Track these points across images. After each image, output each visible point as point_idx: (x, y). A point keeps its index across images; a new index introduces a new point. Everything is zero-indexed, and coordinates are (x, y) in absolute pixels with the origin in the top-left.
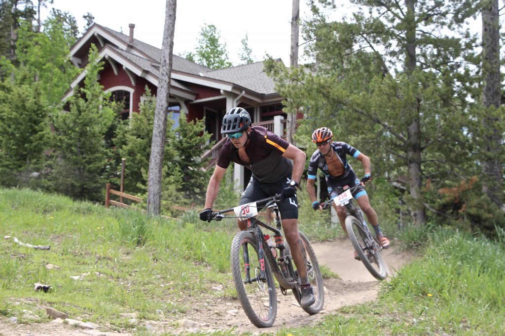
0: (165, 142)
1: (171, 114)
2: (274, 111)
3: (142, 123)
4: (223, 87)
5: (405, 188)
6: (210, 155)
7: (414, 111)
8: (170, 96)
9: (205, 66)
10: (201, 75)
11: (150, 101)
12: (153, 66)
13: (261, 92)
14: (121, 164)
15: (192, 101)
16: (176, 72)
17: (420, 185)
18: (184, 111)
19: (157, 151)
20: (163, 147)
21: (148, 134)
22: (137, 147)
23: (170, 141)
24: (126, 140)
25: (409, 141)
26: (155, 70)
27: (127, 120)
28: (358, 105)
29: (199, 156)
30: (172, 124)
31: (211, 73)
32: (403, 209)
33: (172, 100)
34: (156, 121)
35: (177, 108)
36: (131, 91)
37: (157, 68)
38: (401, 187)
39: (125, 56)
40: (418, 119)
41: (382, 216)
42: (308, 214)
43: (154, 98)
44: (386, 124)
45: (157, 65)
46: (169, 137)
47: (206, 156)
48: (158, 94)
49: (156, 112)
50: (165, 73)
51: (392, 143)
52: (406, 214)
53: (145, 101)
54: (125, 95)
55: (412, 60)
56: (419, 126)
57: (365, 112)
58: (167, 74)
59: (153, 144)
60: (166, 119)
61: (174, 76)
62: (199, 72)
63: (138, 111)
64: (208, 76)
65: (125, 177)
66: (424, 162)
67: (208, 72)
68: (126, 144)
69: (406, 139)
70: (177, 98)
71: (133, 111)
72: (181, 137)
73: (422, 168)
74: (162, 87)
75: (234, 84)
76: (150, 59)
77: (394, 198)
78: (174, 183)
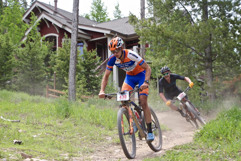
0: (76, 63)
1: (79, 47)
2: (133, 43)
3: (64, 53)
4: (105, 32)
5: (204, 82)
6: (100, 68)
7: (208, 41)
8: (78, 38)
9: (96, 21)
10: (94, 26)
11: (68, 41)
12: (68, 22)
13: (125, 34)
14: (53, 75)
15: (89, 40)
16: (81, 25)
17: (212, 80)
18: (85, 45)
19: (73, 67)
20: (76, 65)
21: (67, 59)
22: (62, 66)
23: (79, 61)
24: (56, 62)
25: (206, 57)
26: (69, 24)
27: (56, 51)
28: (179, 38)
29: (94, 69)
30: (79, 53)
31: (99, 24)
32: (203, 92)
33: (79, 40)
34: (71, 52)
35: (82, 44)
36: (57, 36)
37: (70, 23)
38: (203, 81)
39: (53, 17)
40: (210, 45)
41: (192, 97)
42: (153, 97)
43: (69, 39)
44: (193, 48)
45: (70, 22)
46: (78, 59)
47: (98, 69)
48: (72, 37)
49: (71, 47)
50: (75, 26)
51: (197, 58)
52: (205, 95)
53: (64, 41)
54: (54, 38)
55: (206, 14)
56: (211, 48)
57: (182, 42)
58: (76, 26)
59: (70, 64)
60: (76, 50)
61: (80, 27)
62: (93, 24)
63: (61, 47)
64: (97, 26)
65: (56, 82)
66: (214, 67)
67: (97, 24)
68: (56, 65)
69: (204, 55)
70: (81, 39)
71: (58, 47)
72: (85, 60)
73: (213, 70)
74: (73, 33)
75: (111, 30)
76: (66, 18)
77: (198, 87)
78: (82, 84)
